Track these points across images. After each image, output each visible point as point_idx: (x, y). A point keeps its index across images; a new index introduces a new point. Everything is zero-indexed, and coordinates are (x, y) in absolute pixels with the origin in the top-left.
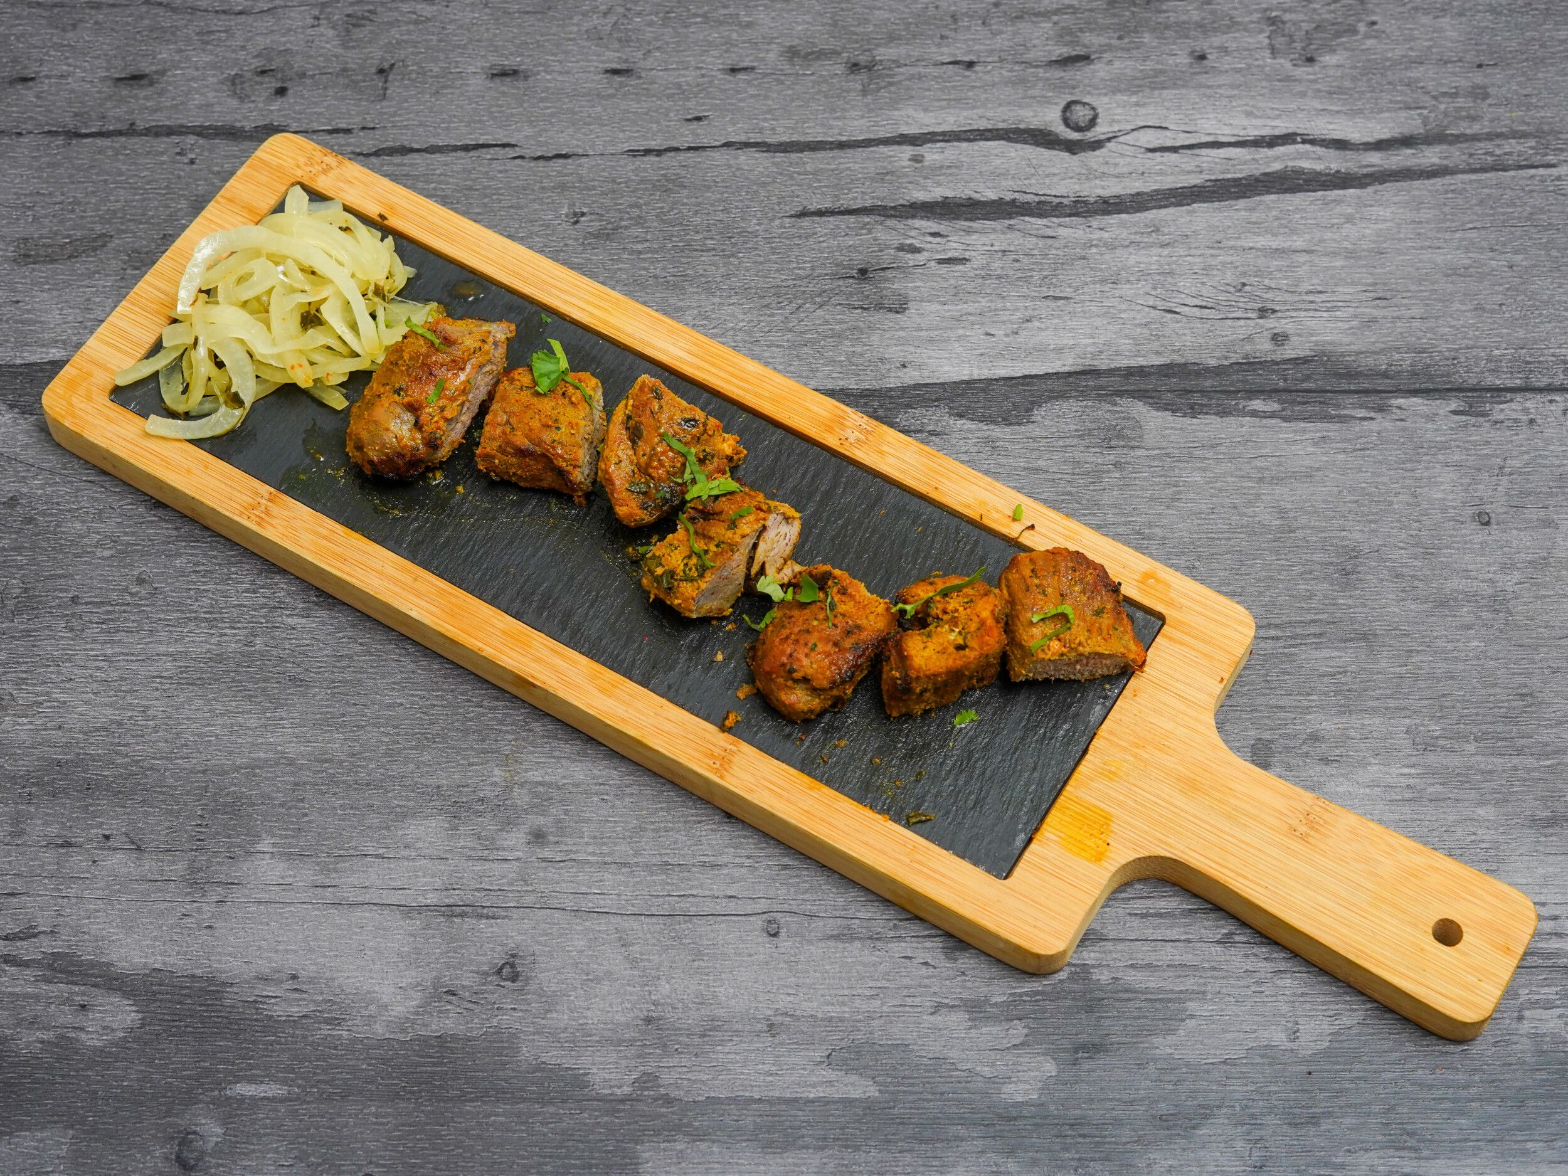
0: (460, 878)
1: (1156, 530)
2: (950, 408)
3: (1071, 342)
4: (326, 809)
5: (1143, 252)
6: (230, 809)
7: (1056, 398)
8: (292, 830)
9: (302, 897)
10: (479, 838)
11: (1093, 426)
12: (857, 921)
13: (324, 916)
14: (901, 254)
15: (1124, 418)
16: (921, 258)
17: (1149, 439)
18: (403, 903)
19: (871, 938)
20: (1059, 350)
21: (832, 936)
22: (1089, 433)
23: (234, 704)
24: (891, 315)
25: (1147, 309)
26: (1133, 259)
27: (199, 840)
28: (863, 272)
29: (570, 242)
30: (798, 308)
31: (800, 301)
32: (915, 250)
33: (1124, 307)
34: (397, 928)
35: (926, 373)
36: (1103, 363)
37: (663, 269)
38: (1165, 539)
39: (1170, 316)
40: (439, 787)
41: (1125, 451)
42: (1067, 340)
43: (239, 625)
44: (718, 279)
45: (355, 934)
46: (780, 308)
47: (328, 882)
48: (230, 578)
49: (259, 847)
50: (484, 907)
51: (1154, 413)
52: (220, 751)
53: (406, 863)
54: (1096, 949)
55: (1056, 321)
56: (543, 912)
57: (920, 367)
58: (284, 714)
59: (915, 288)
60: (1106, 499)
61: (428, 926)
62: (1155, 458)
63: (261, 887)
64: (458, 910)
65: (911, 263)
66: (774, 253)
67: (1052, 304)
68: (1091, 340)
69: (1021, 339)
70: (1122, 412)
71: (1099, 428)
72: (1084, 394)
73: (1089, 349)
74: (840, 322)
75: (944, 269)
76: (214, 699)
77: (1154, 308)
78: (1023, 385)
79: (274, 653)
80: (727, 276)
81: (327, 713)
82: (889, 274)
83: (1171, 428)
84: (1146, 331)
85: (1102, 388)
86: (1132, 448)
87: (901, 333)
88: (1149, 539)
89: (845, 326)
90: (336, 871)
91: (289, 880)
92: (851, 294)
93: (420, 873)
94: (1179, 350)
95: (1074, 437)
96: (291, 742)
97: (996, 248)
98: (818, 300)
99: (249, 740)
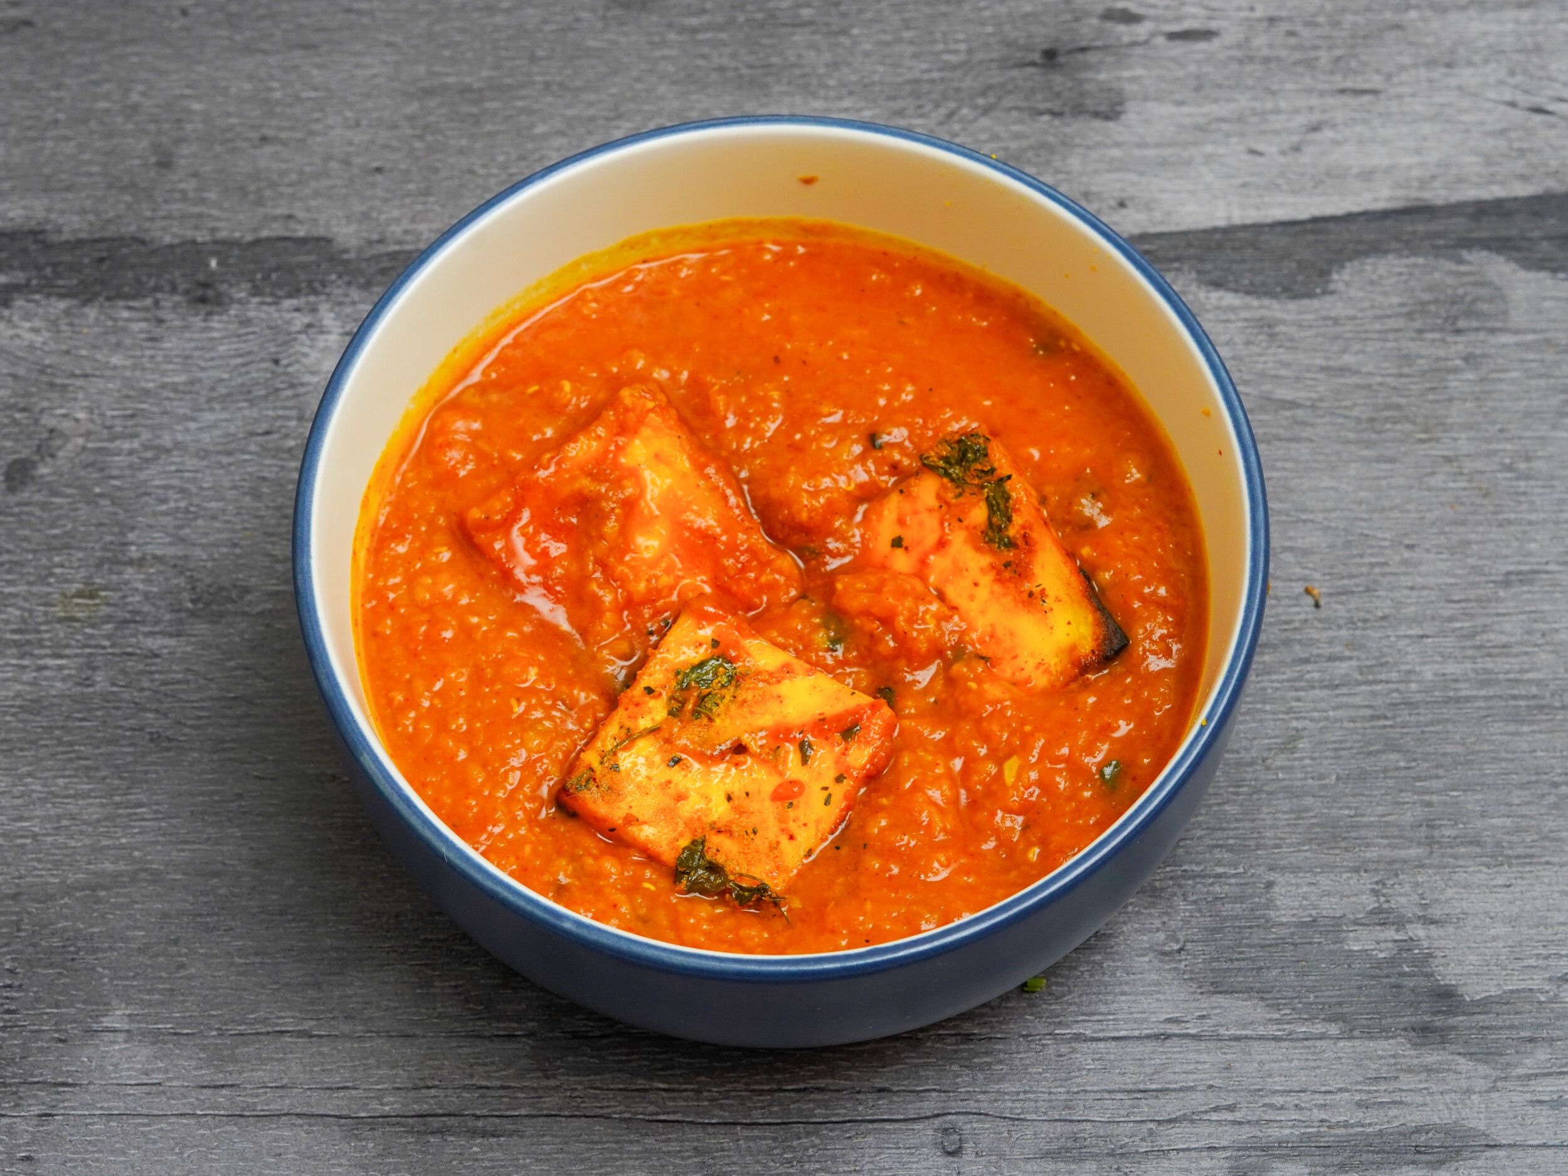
0: (439, 1068)
1: (1539, 465)
2: (1199, 272)
3: (1386, 162)
4: (215, 956)
5: (1490, 16)
6: (57, 959)
7: (1366, 254)
8: (160, 992)
9: (178, 1106)
10: (467, 1000)
11: (1426, 296)
12: (1088, 1126)
13: (216, 1136)
14: (1108, 25)
15: (1476, 284)
16: (1142, 30)
17: (1517, 318)
18: (345, 1113)
19: (1112, 1154)
20: (1367, 175)
21: (1048, 1153)
22: (1422, 307)
23: (61, 781)
24: (1098, 124)
25: (1502, 108)
26: (1476, 27)
27: (9, 1012)
28: (1050, 55)
29: (585, 15)
30: (951, 115)
31: (952, 105)
32: (1130, 18)
33: (1466, 103)
34: (335, 1156)
35: (1157, 215)
36: (1438, 195)
37: (734, 56)
38: (1553, 478)
39: (1538, 118)
40: (397, 915)
41: (1482, 336)
42: (1379, 158)
43: (67, 652)
44: (821, 70)
45: (268, 1166)
46: (922, 116)
47: (220, 1079)
48: (52, 575)
49: (106, 1022)
50: (478, 1117)
51: (1523, 274)
52: (40, 861)
53: (349, 1045)
54: (1479, 1163)
55: (1359, 129)
56: (576, 1122)
57: (1148, 207)
58: (143, 798)
59: (1133, 80)
60: (1456, 414)
61: (386, 1153)
62: (1527, 347)
63: (111, 1089)
64: (436, 1123)
65: (1126, 39)
66: (908, 28)
67: (1353, 101)
68: (1415, 160)
69: (1305, 158)
70: (1471, 273)
71: (1436, 301)
72: (1411, 246)
73: (1415, 173)
74: (1017, 136)
75: (1179, 48)
76: (29, 775)
77: (1513, 104)
78: (1313, 232)
79: (126, 696)
80: (835, 65)
81: (214, 793)
82: (1092, 57)
83: (1552, 298)
84: (1502, 144)
85: (1439, 235)
86: (1492, 331)
87: (1115, 152)
88: (1527, 477)
89: (1024, 143)
90: (235, 1060)
91: (157, 1077)
92: (1033, 91)
93: (372, 1061)
94: (1557, 172)
95: (1398, 315)
96: (157, 843)
97: (1259, 13)
98: (981, 101)
99: (87, 841)
